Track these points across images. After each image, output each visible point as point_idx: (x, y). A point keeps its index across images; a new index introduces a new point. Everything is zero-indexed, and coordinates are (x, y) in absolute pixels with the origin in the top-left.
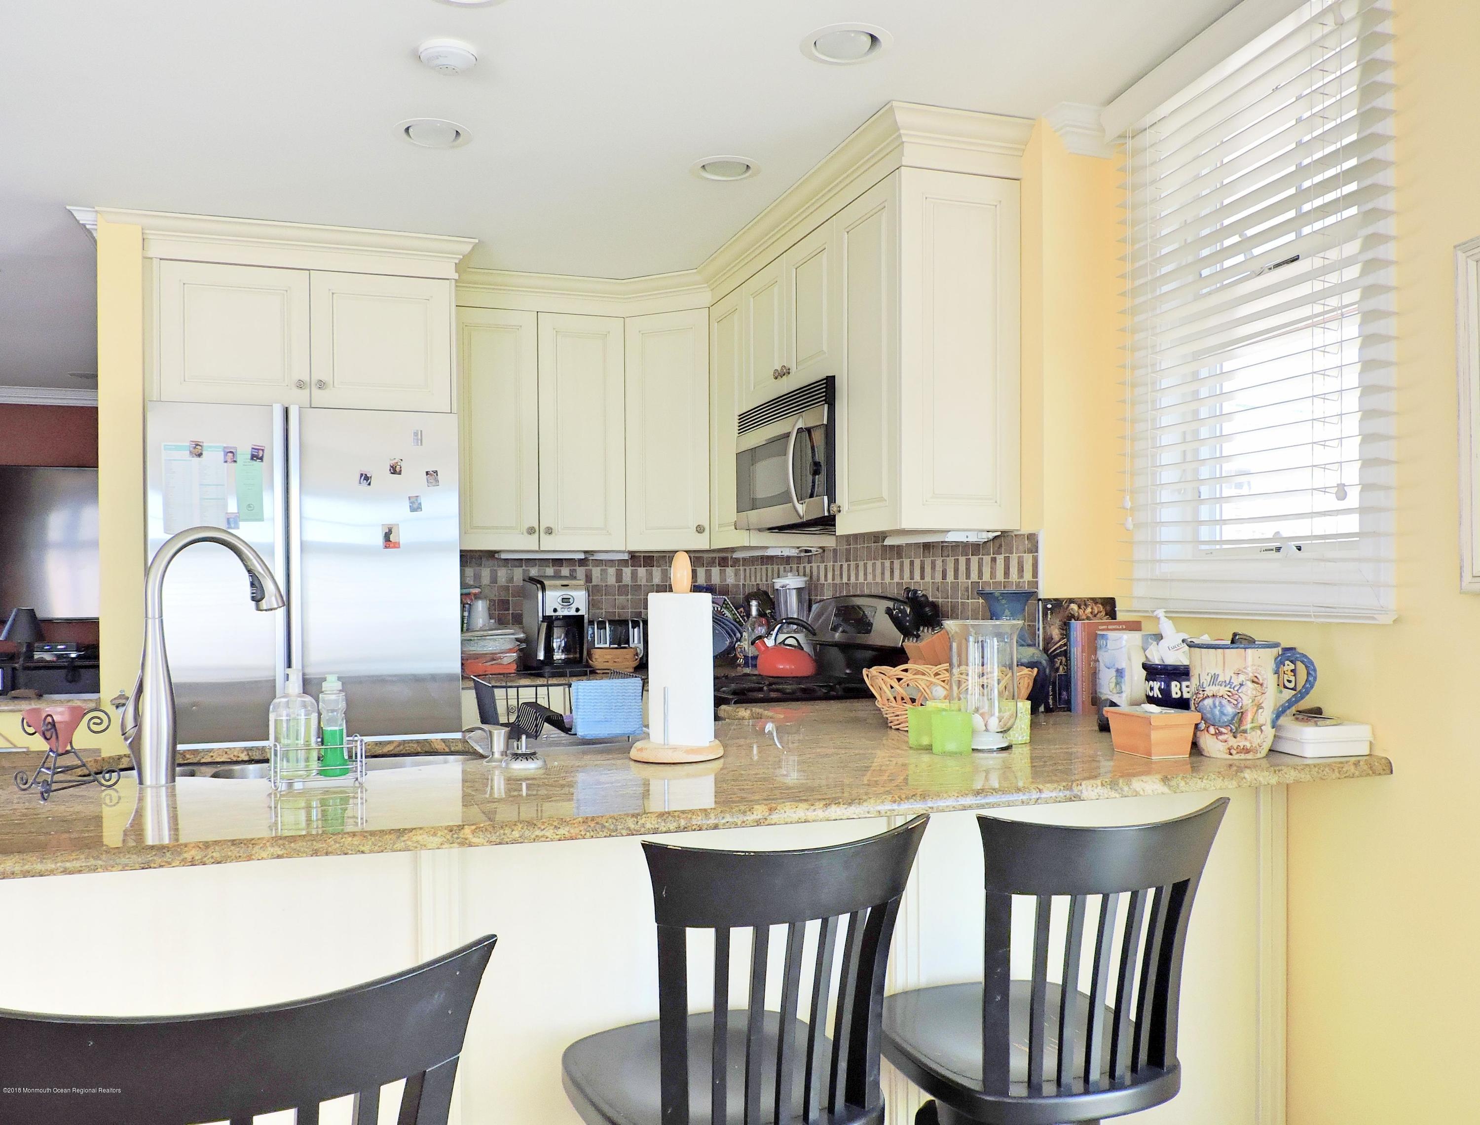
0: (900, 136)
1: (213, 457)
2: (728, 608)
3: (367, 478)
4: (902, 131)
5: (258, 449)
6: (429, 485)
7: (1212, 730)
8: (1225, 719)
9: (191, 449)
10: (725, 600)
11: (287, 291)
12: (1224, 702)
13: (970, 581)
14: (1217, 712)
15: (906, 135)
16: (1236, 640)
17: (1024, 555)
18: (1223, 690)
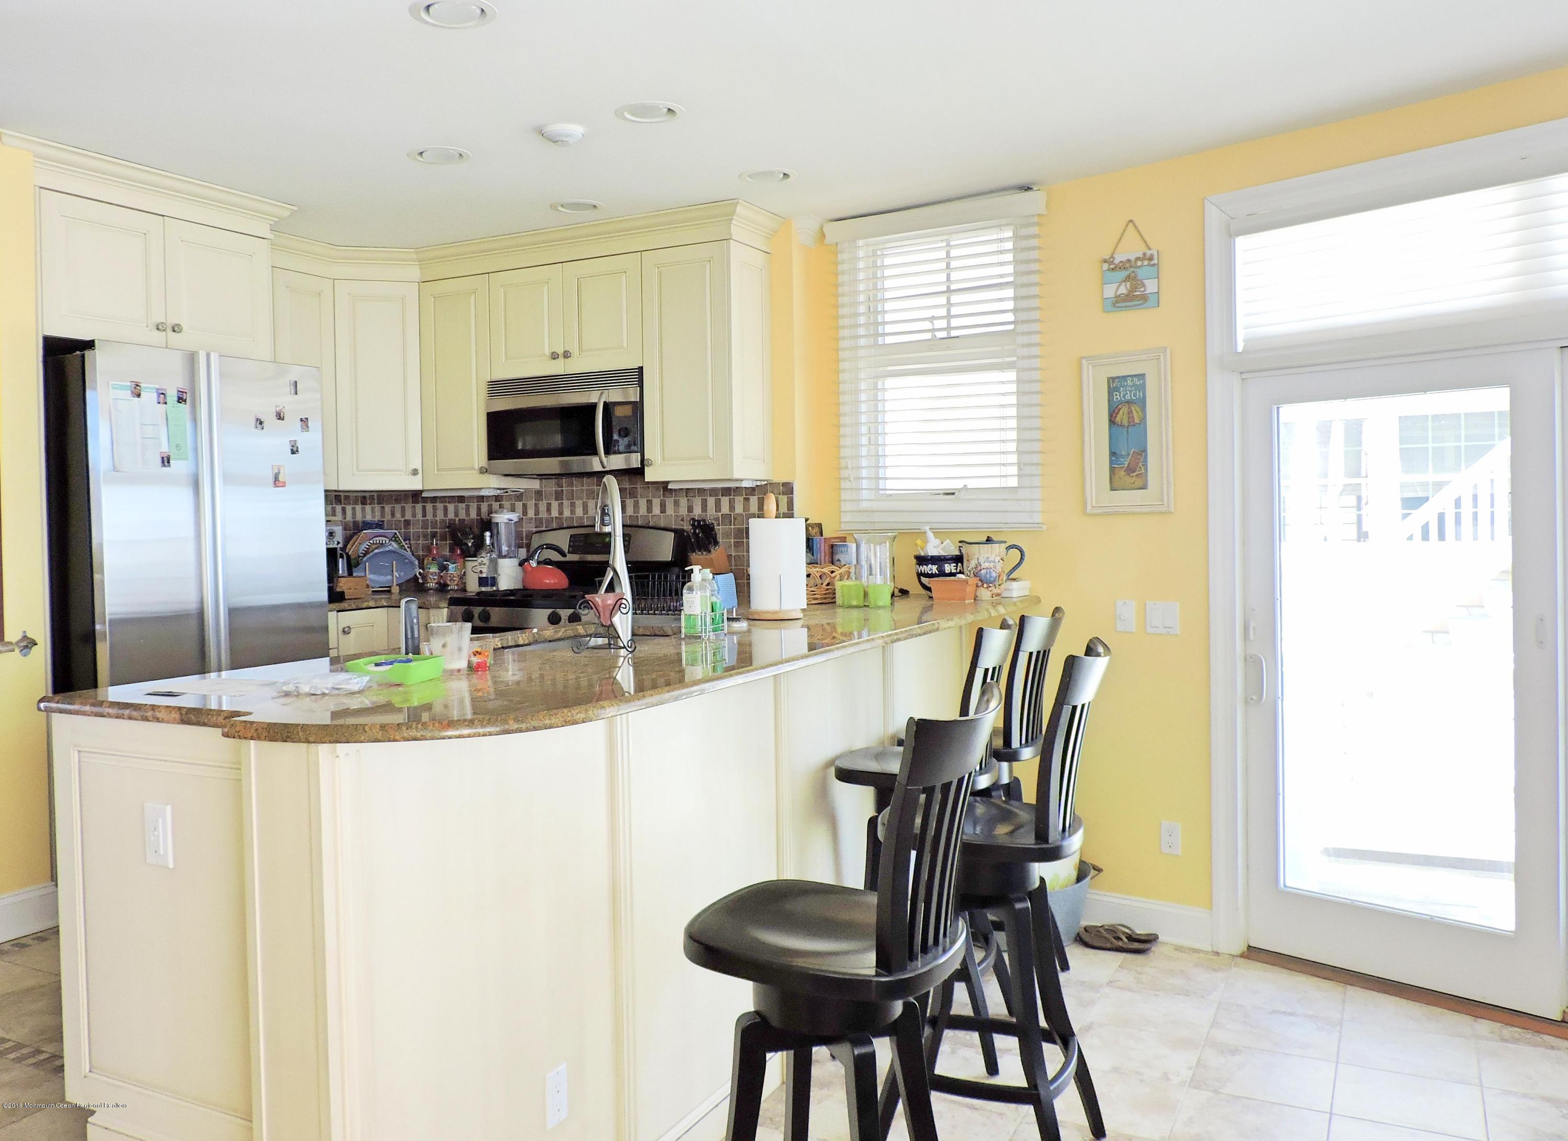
0: (732, 219)
1: (149, 396)
2: (397, 541)
3: (261, 423)
4: (734, 217)
5: (183, 392)
6: (303, 430)
7: (985, 585)
8: (992, 579)
9: (133, 389)
10: (396, 534)
11: (145, 234)
12: (992, 571)
13: (720, 514)
14: (988, 576)
15: (737, 220)
16: (989, 540)
17: (779, 496)
18: (992, 565)
